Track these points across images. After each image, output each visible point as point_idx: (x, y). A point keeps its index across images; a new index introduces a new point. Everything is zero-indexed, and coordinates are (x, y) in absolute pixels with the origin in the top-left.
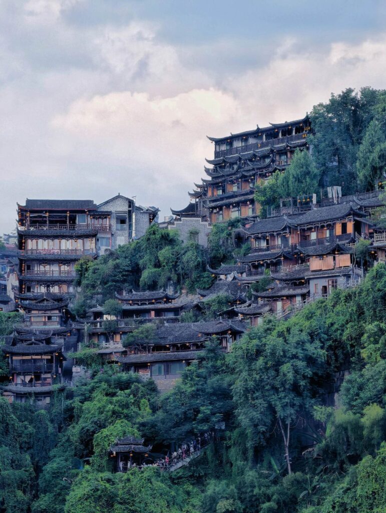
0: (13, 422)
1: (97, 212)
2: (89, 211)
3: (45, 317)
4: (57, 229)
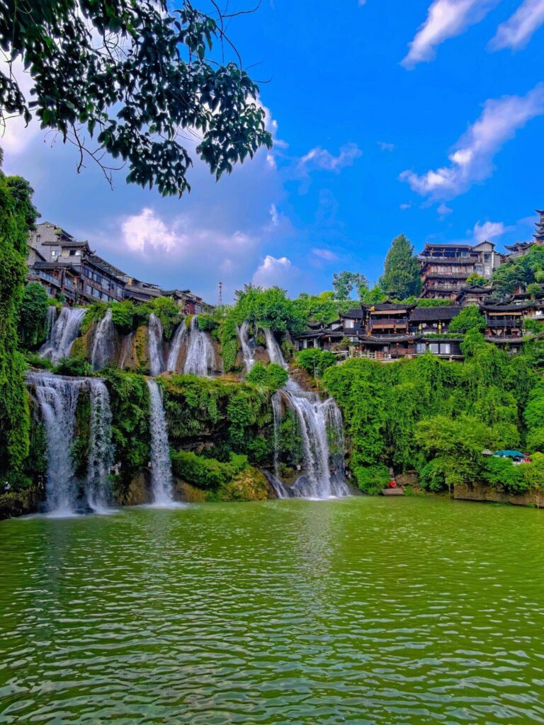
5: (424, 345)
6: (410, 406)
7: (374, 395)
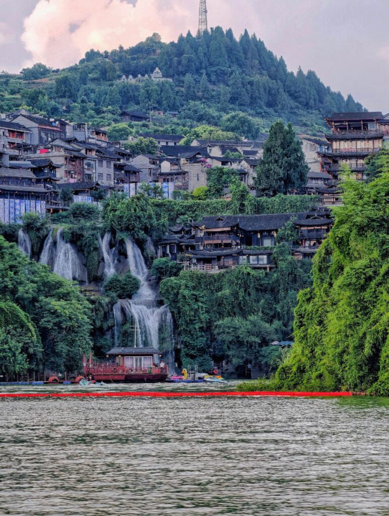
0: (299, 274)
1: (383, 120)
2: (377, 120)
3: (333, 198)
4: (355, 134)
5: (245, 257)
6: (226, 309)
7: (197, 300)
